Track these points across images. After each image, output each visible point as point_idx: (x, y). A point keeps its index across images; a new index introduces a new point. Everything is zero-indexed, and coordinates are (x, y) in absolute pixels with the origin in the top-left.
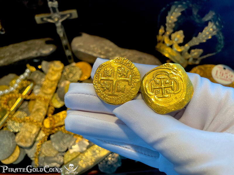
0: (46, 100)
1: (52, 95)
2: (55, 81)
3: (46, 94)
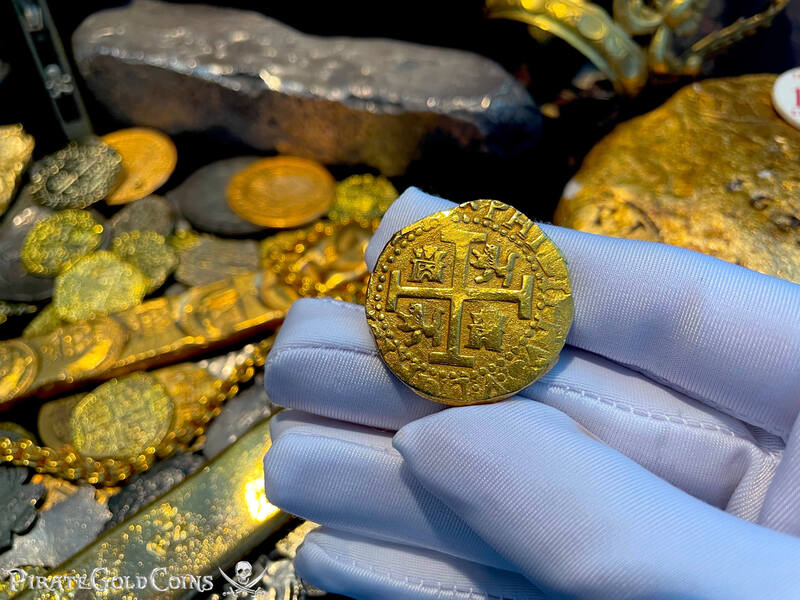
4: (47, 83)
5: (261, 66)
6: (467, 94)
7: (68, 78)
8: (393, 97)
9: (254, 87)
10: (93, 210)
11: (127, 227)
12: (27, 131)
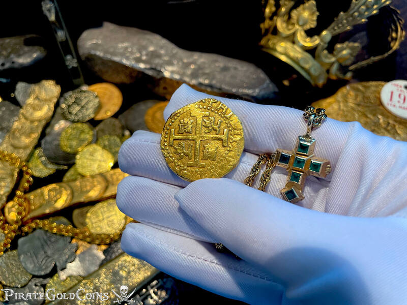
0: (13, 160)
1: (28, 151)
2: (40, 121)
3: (15, 147)
4: (66, 62)
5: (162, 66)
6: (249, 88)
7: (75, 60)
8: (218, 85)
9: (158, 75)
10: (88, 123)
11: (103, 131)
12: (57, 83)
